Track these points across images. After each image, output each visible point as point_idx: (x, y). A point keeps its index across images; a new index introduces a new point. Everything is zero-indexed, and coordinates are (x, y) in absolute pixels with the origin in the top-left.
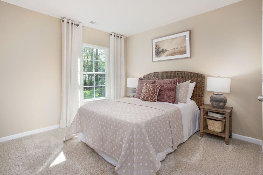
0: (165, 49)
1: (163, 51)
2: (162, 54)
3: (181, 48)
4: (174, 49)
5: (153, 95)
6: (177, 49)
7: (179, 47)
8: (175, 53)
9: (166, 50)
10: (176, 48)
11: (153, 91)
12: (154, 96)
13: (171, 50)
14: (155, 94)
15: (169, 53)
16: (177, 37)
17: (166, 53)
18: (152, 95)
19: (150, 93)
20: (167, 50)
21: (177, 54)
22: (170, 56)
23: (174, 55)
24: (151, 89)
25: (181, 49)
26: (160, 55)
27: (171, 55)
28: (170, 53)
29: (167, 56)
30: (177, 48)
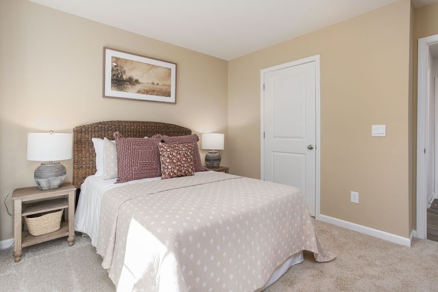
0: (135, 78)
1: (132, 82)
2: (129, 86)
3: (163, 85)
4: (153, 84)
5: (181, 162)
6: (157, 86)
7: (161, 84)
8: (154, 91)
9: (137, 81)
10: (155, 83)
11: (179, 156)
12: (184, 164)
13: (148, 83)
14: (183, 160)
15: (142, 88)
16: (159, 67)
17: (138, 87)
18: (179, 163)
19: (175, 161)
20: (140, 81)
21: (157, 95)
22: (144, 93)
23: (152, 94)
24: (174, 154)
25: (164, 88)
26: (126, 88)
27: (147, 92)
28: (146, 89)
29: (139, 92)
30: (158, 84)
